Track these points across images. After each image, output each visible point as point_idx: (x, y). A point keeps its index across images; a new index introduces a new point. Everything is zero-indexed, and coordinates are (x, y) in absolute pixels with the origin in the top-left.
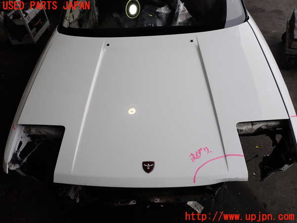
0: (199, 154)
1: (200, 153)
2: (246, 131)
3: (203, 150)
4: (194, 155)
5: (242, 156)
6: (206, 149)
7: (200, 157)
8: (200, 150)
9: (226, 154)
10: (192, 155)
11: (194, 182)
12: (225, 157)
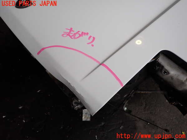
0: (77, 35)
1: (80, 36)
2: (172, 78)
3: (88, 36)
4: (72, 32)
5: (121, 84)
6: (92, 39)
7: (75, 38)
8: (83, 34)
9: (105, 63)
10: (71, 30)
11: (38, 53)
12: (101, 64)
